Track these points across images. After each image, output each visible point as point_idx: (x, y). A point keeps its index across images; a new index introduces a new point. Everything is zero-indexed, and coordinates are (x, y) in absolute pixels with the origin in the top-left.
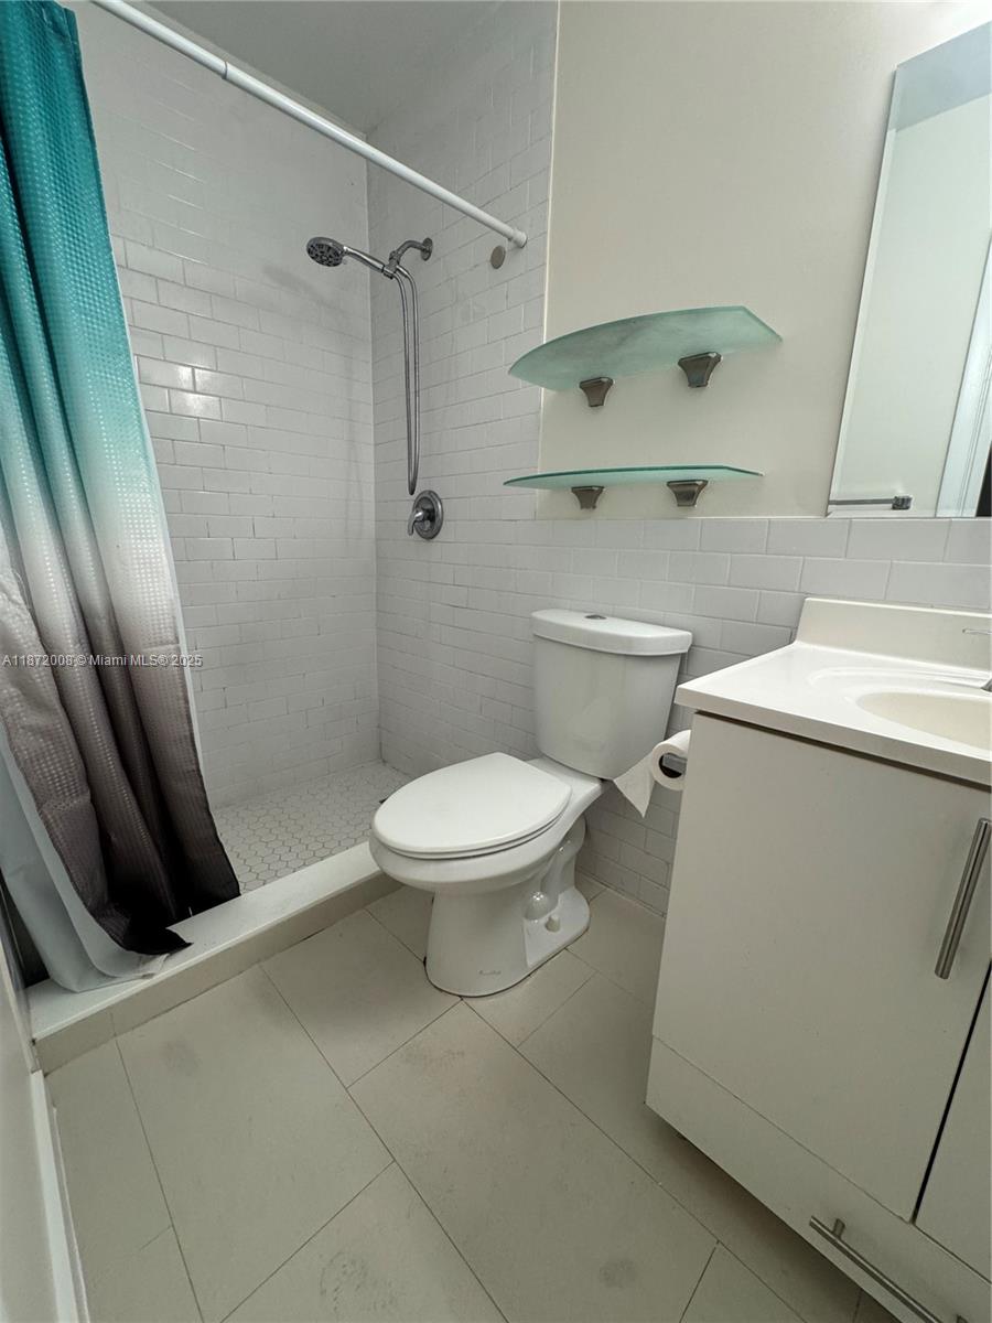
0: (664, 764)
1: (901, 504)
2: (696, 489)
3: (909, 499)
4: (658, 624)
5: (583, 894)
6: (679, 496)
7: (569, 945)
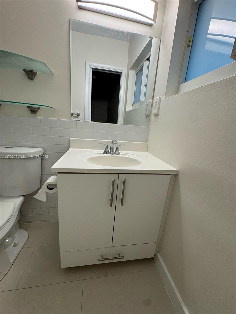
0: (49, 187)
1: (79, 115)
2: (37, 110)
3: (80, 114)
4: (32, 147)
5: (24, 229)
6: (31, 111)
7: (24, 246)
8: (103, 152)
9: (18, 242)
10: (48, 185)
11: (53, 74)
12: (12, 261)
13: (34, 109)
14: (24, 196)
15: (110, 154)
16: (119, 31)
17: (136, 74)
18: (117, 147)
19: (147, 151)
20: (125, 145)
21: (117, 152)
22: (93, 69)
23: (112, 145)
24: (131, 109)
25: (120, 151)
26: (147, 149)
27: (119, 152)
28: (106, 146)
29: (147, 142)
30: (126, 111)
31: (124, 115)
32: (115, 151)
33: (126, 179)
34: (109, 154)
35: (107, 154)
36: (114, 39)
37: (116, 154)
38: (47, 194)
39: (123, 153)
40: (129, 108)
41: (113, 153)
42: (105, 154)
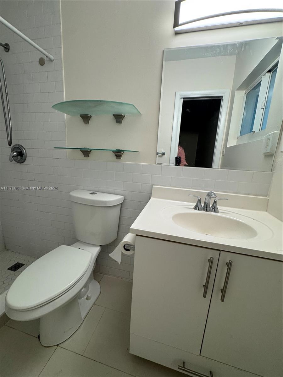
0: (125, 248)
1: (163, 154)
2: (121, 154)
3: (165, 153)
4: (113, 194)
5: (97, 281)
6: (116, 156)
7: (95, 302)
8: (193, 207)
9: (91, 296)
10: (125, 245)
11: (141, 114)
12: (83, 317)
13: (119, 154)
14: (101, 245)
15: (204, 210)
16: (227, 45)
17: (247, 94)
18: (215, 202)
19: (267, 211)
20: (227, 199)
21: (215, 209)
22: (184, 98)
23: (208, 198)
24: (235, 144)
25: (218, 207)
26: (266, 207)
27: (217, 209)
28: (198, 200)
29: (266, 196)
30: (227, 147)
31: (223, 151)
32: (211, 206)
33: (233, 262)
34: (201, 210)
35: (198, 210)
36: (219, 57)
37: (212, 212)
38: (123, 254)
39: (224, 211)
40: (232, 143)
41: (208, 209)
42: (196, 210)
